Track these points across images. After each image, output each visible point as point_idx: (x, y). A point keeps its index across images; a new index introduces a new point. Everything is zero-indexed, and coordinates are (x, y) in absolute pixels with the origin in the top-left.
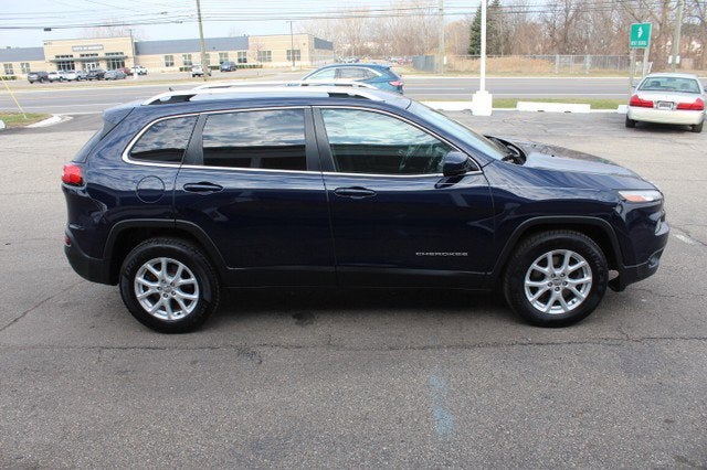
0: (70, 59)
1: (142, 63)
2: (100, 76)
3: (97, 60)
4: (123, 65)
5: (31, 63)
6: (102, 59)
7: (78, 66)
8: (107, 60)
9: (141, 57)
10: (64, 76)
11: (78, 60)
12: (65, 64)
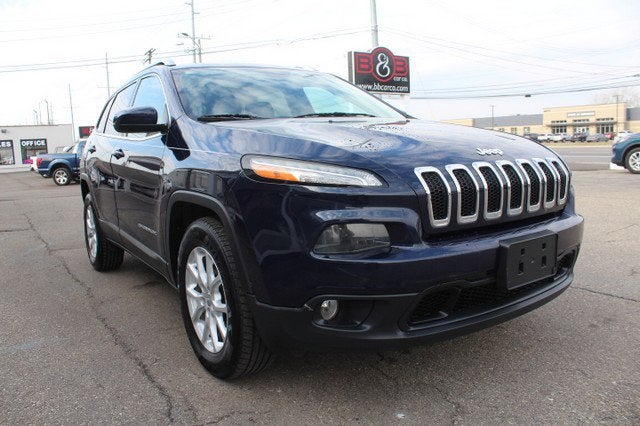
0: (564, 123)
1: (631, 128)
2: (583, 139)
3: (588, 125)
4: (612, 130)
5: (532, 127)
6: (592, 124)
7: (570, 131)
8: (597, 125)
9: (631, 122)
10: (551, 138)
11: (570, 125)
12: (558, 128)
